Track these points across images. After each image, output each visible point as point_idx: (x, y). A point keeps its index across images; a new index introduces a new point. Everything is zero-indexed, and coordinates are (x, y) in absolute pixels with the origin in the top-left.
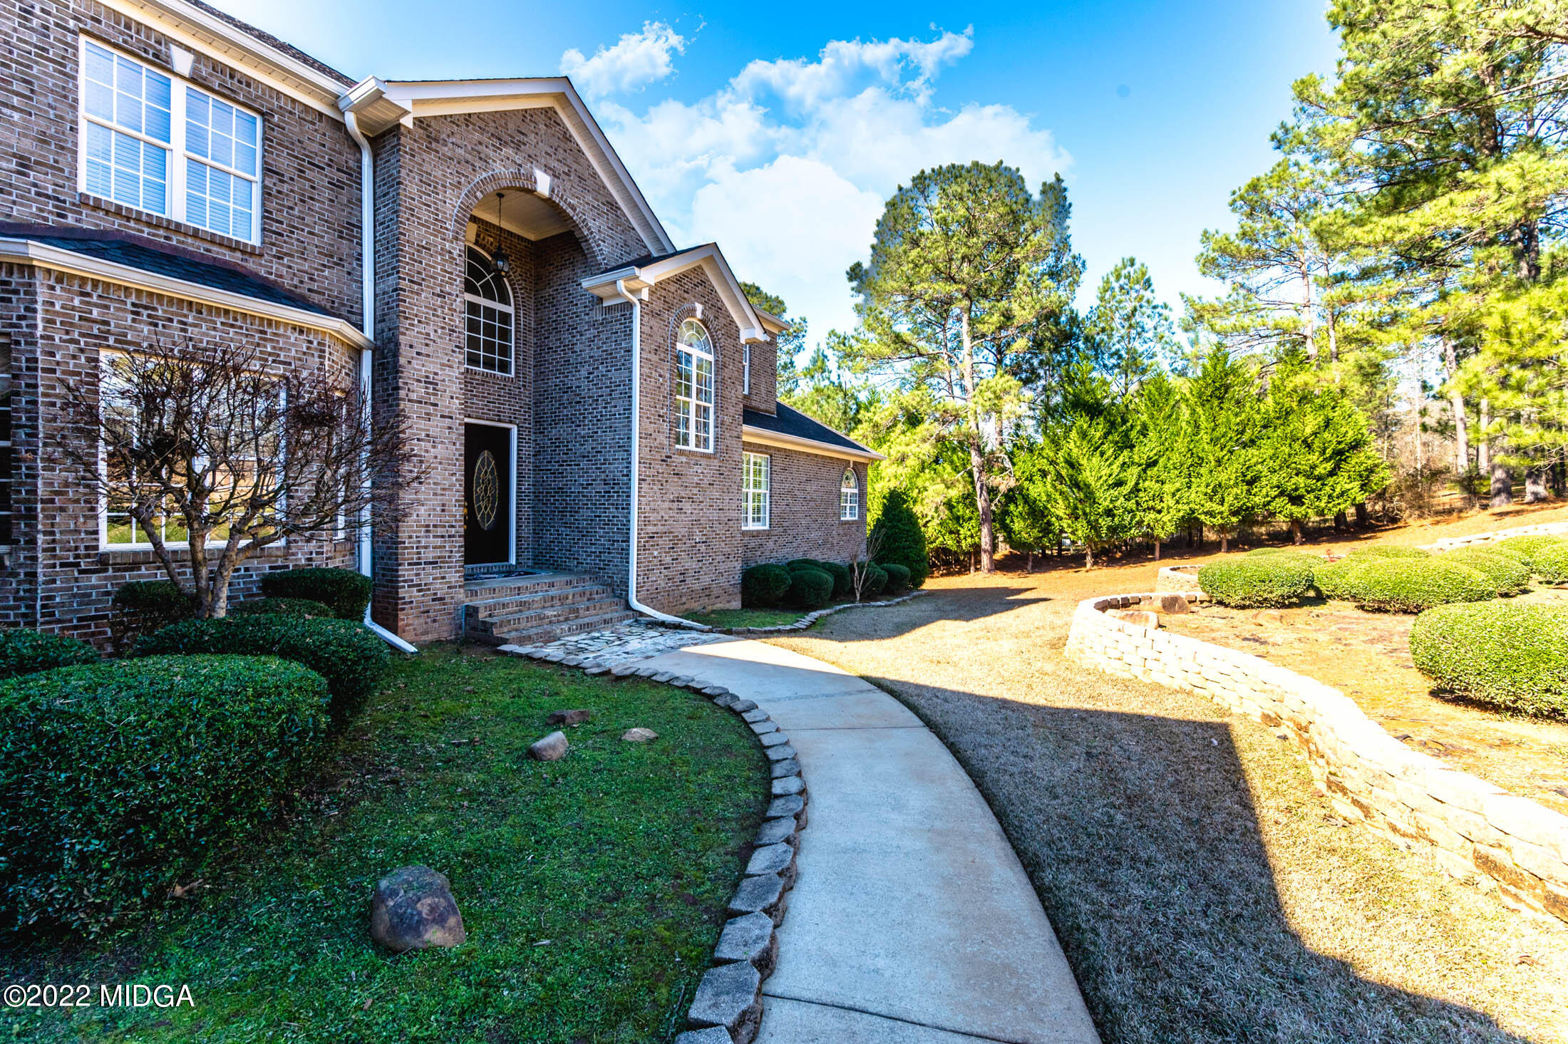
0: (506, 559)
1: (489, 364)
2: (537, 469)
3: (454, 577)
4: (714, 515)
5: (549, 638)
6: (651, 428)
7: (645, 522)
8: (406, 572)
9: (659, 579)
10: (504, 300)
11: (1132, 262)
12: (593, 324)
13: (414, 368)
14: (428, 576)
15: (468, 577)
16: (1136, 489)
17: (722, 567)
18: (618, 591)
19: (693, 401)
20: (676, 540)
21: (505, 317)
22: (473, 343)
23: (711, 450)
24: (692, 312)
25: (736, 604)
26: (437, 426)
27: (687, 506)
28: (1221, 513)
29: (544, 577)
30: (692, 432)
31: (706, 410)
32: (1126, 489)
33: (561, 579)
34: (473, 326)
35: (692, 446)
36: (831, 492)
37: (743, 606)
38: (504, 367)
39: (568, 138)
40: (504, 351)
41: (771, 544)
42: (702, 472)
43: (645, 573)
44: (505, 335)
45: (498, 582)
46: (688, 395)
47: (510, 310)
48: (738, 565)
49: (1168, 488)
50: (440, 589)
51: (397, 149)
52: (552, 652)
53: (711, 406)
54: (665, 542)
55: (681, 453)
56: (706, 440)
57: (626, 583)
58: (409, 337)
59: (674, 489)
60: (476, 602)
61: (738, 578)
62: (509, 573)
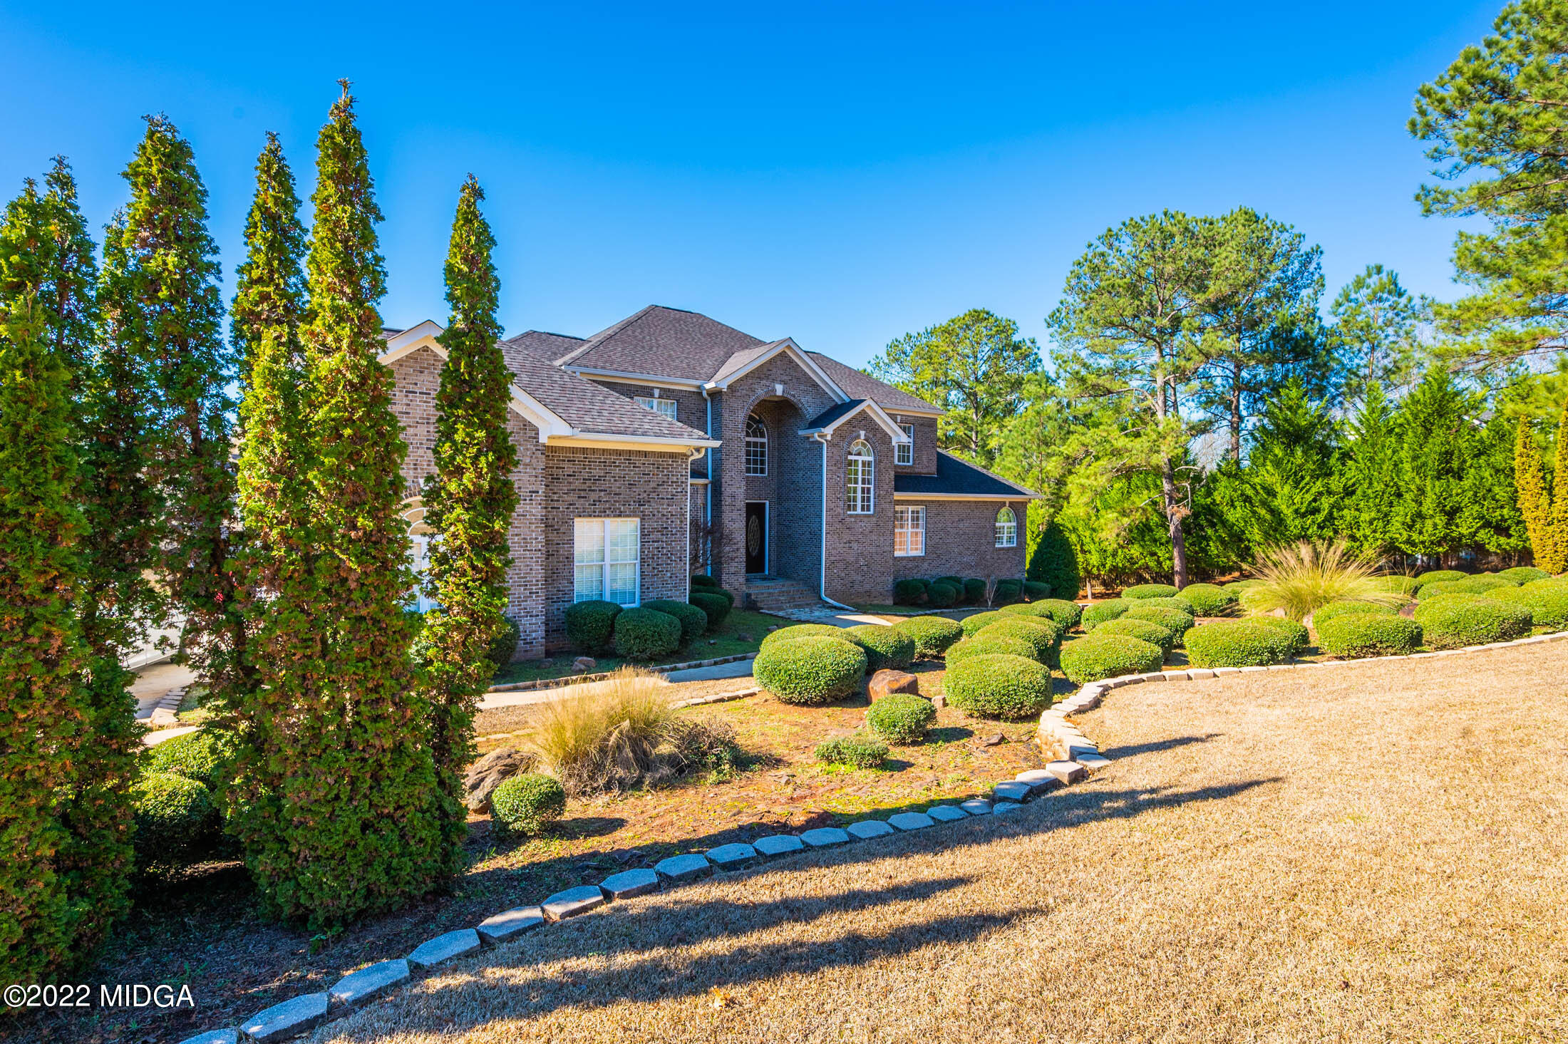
0: (763, 571)
1: (755, 471)
2: (779, 524)
3: (742, 580)
4: (873, 550)
5: (780, 609)
6: (832, 506)
7: (829, 555)
8: (724, 577)
9: (837, 585)
10: (762, 436)
11: (1379, 270)
12: (805, 450)
13: (727, 491)
14: (733, 579)
15: (747, 580)
16: (1330, 517)
17: (879, 580)
18: (816, 589)
19: (860, 486)
20: (847, 564)
21: (763, 445)
22: (748, 461)
23: (871, 512)
24: (858, 437)
25: (890, 602)
26: (735, 515)
27: (855, 545)
28: (1423, 542)
29: (781, 582)
30: (859, 504)
31: (869, 489)
32: (1320, 518)
33: (789, 583)
34: (748, 453)
35: (859, 511)
36: (984, 527)
37: (895, 604)
38: (762, 471)
39: (791, 361)
40: (762, 462)
41: (926, 565)
42: (866, 525)
43: (828, 582)
44: (763, 454)
45: (759, 583)
46: (856, 483)
47: (765, 440)
48: (891, 579)
49: (1365, 516)
50: (736, 585)
51: (720, 401)
52: (781, 614)
53: (872, 487)
54: (841, 565)
55: (851, 516)
56: (868, 506)
57: (819, 586)
58: (726, 478)
59: (846, 537)
60: (750, 591)
61: (890, 586)
62: (765, 579)
